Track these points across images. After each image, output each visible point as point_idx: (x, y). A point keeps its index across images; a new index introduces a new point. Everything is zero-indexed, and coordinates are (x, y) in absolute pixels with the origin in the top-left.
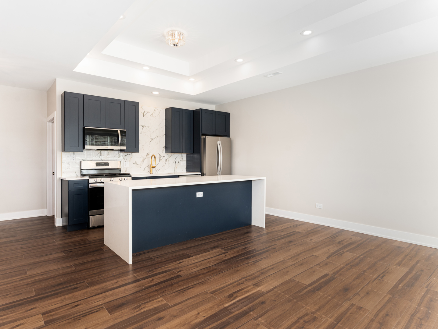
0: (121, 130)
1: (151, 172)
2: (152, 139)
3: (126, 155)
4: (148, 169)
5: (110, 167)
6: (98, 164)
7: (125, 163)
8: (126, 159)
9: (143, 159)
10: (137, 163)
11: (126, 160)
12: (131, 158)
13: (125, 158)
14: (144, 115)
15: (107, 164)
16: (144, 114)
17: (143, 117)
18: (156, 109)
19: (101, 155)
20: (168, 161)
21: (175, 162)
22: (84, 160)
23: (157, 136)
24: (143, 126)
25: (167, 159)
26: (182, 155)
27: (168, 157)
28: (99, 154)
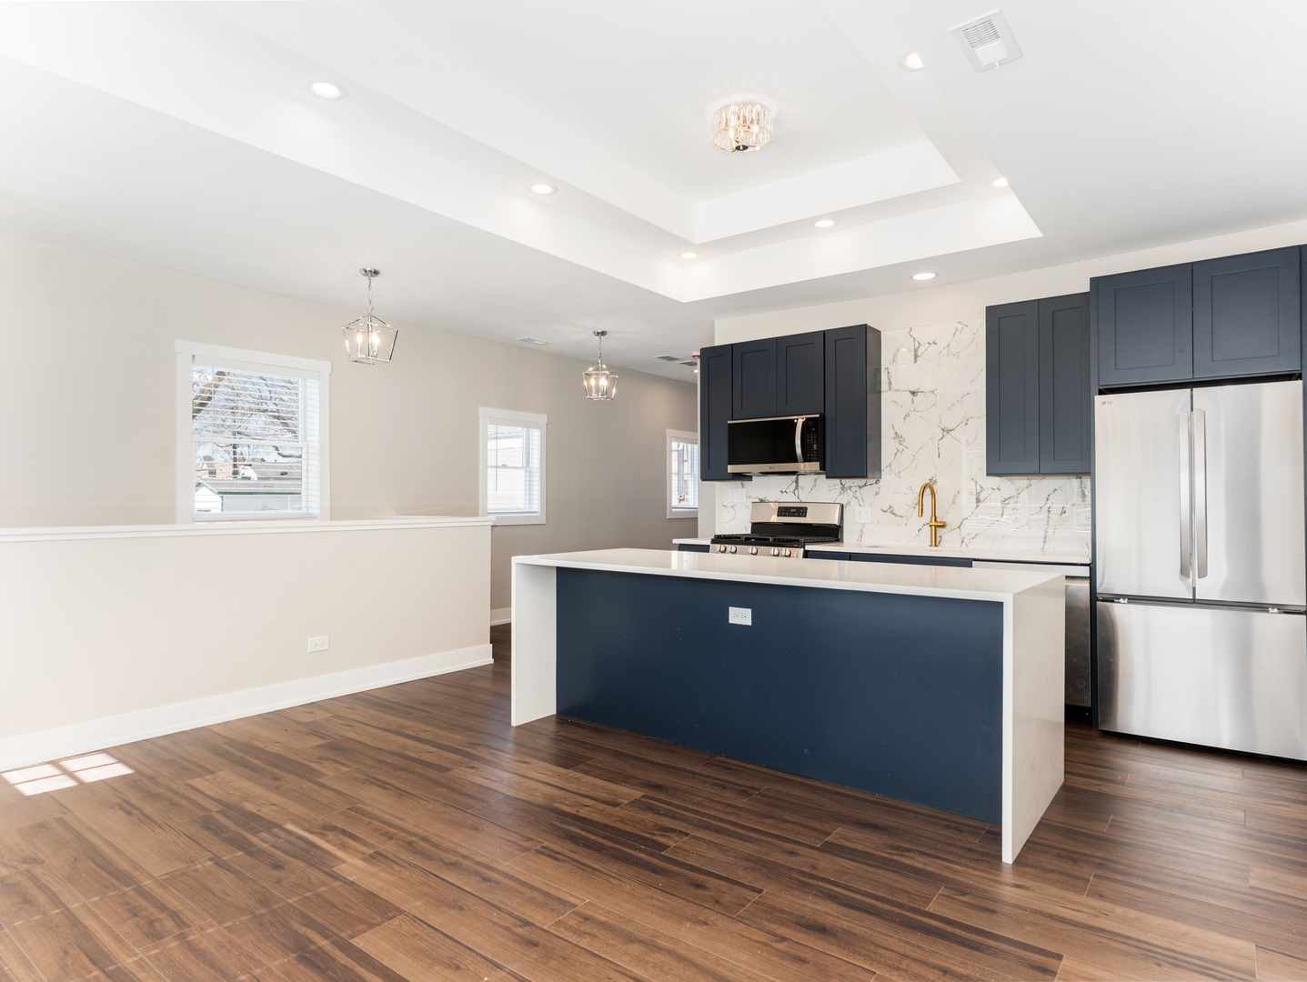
0: (806, 417)
1: (935, 542)
2: (946, 431)
3: (860, 487)
4: (924, 531)
5: (808, 520)
6: (783, 511)
7: (858, 508)
8: (860, 498)
10: (895, 512)
11: (861, 502)
12: (877, 493)
13: (858, 494)
14: (916, 356)
15: (803, 512)
16: (919, 353)
17: (915, 362)
18: (960, 327)
19: (797, 487)
20: (1012, 505)
21: (1049, 511)
22: (762, 501)
23: (965, 420)
24: (913, 393)
25: (1007, 496)
26: (1082, 483)
27: (1013, 493)
28: (794, 484)
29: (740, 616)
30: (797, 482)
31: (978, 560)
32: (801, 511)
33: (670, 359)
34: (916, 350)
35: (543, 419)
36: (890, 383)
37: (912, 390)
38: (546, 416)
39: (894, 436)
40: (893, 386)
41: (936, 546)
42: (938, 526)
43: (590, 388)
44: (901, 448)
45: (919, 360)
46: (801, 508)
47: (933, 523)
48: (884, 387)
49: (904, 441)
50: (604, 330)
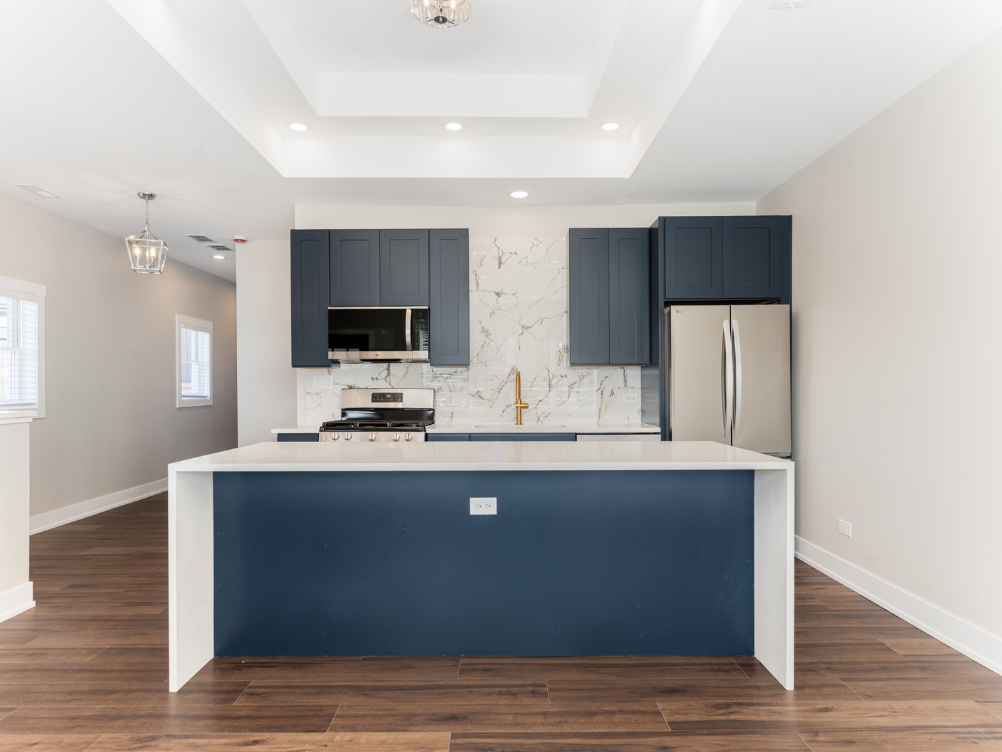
0: (414, 308)
1: (519, 421)
2: (526, 328)
3: (450, 375)
4: (512, 412)
6: (377, 397)
7: (449, 394)
8: (450, 384)
9: (500, 384)
10: (482, 396)
12: (466, 380)
13: (449, 381)
14: (500, 263)
16: (503, 261)
17: (499, 268)
19: (389, 374)
20: (576, 389)
21: (602, 394)
22: (351, 388)
23: (540, 320)
24: (498, 294)
25: (572, 382)
26: (624, 371)
27: (577, 379)
28: (386, 372)
29: (483, 506)
30: (388, 369)
31: (580, 434)
32: (397, 397)
33: (201, 239)
34: (500, 258)
35: (41, 290)
36: (478, 284)
37: (497, 292)
38: (45, 287)
39: (481, 330)
40: (480, 287)
41: (521, 424)
42: (521, 407)
43: (134, 257)
44: (487, 340)
45: (503, 267)
46: (396, 394)
47: (519, 405)
48: (472, 286)
49: (490, 334)
50: (153, 192)
